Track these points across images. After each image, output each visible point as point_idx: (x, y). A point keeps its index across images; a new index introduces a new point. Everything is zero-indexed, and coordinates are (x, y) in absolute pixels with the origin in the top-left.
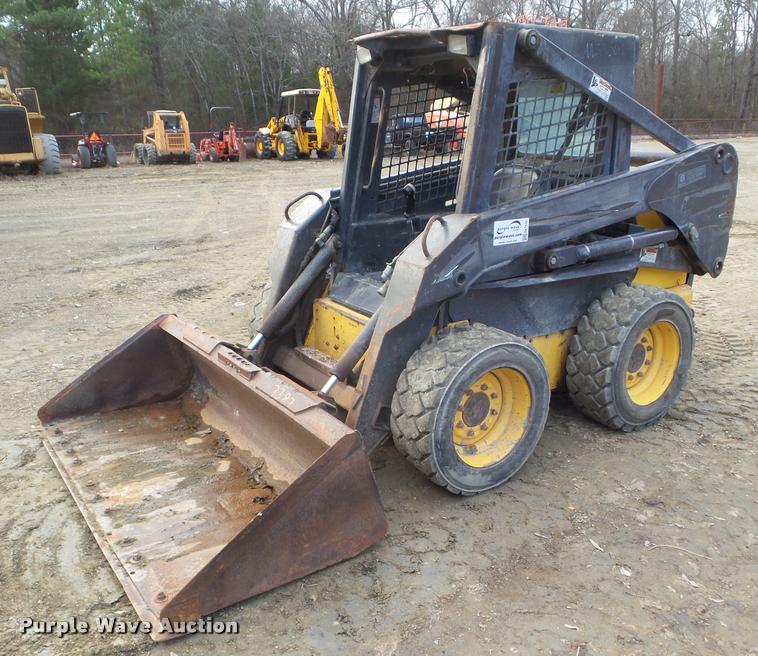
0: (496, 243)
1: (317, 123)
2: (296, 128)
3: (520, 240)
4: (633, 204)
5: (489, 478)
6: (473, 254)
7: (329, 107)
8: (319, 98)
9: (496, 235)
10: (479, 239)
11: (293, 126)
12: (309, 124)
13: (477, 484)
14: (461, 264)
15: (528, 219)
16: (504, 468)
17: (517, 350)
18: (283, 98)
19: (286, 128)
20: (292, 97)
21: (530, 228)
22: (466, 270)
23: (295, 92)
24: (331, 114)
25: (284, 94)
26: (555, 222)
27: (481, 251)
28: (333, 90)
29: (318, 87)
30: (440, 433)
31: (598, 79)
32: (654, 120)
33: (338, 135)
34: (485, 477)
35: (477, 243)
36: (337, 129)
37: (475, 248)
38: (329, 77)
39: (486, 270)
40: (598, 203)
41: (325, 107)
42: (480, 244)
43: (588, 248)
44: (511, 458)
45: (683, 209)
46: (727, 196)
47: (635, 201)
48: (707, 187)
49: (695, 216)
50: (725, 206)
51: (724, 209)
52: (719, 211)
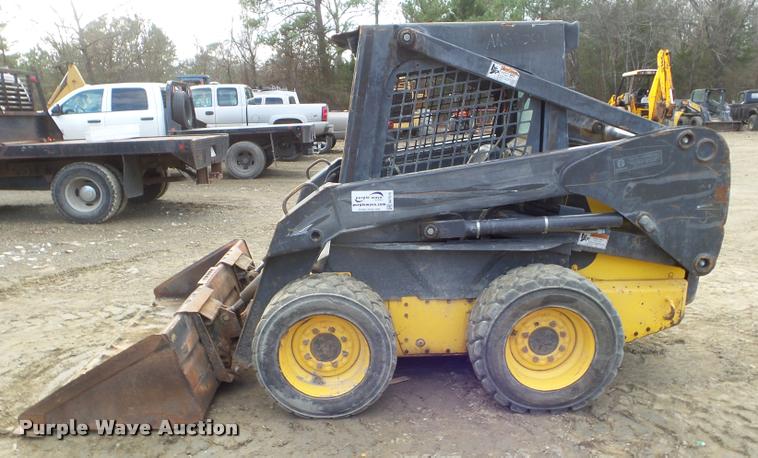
0: (355, 209)
1: (650, 100)
2: (629, 104)
3: (383, 209)
4: (543, 185)
5: (321, 408)
6: (327, 216)
7: (663, 86)
8: (656, 77)
9: (354, 202)
10: (333, 204)
11: (626, 102)
12: (643, 100)
13: (308, 410)
14: (315, 224)
15: (392, 192)
16: (340, 404)
17: (343, 302)
18: (624, 78)
19: (622, 104)
20: (630, 77)
21: (395, 200)
22: (322, 229)
23: (635, 72)
24: (663, 91)
25: (624, 75)
26: (428, 197)
27: (337, 215)
28: (668, 71)
29: (656, 67)
30: (262, 356)
31: (499, 66)
32: (589, 103)
33: (667, 110)
34: (315, 406)
35: (331, 208)
36: (667, 105)
37: (330, 211)
38: (666, 58)
39: (344, 231)
40: (486, 182)
41: (659, 85)
42: (335, 208)
43: (478, 225)
44: (349, 396)
45: (627, 196)
46: (710, 186)
47: (544, 183)
48: (667, 174)
49: (649, 204)
50: (708, 197)
51: (706, 200)
52: (696, 202)
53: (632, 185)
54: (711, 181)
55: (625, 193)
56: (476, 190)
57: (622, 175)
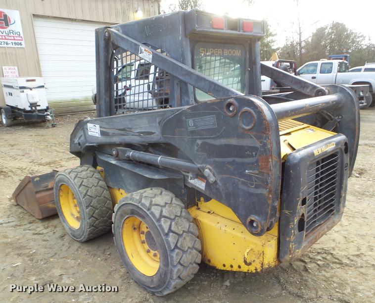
0: (89, 133)
3: (97, 135)
4: (153, 133)
6: (82, 135)
9: (89, 129)
10: (83, 129)
14: (79, 139)
15: (99, 126)
21: (100, 130)
22: (81, 141)
26: (111, 132)
27: (85, 135)
31: (143, 48)
35: (82, 131)
39: (87, 145)
43: (131, 153)
45: (197, 151)
46: (254, 153)
47: (153, 131)
48: (220, 137)
49: (212, 160)
50: (253, 163)
51: (251, 166)
52: (244, 166)
53: (199, 142)
54: (254, 149)
55: (196, 148)
56: (126, 130)
57: (193, 132)
